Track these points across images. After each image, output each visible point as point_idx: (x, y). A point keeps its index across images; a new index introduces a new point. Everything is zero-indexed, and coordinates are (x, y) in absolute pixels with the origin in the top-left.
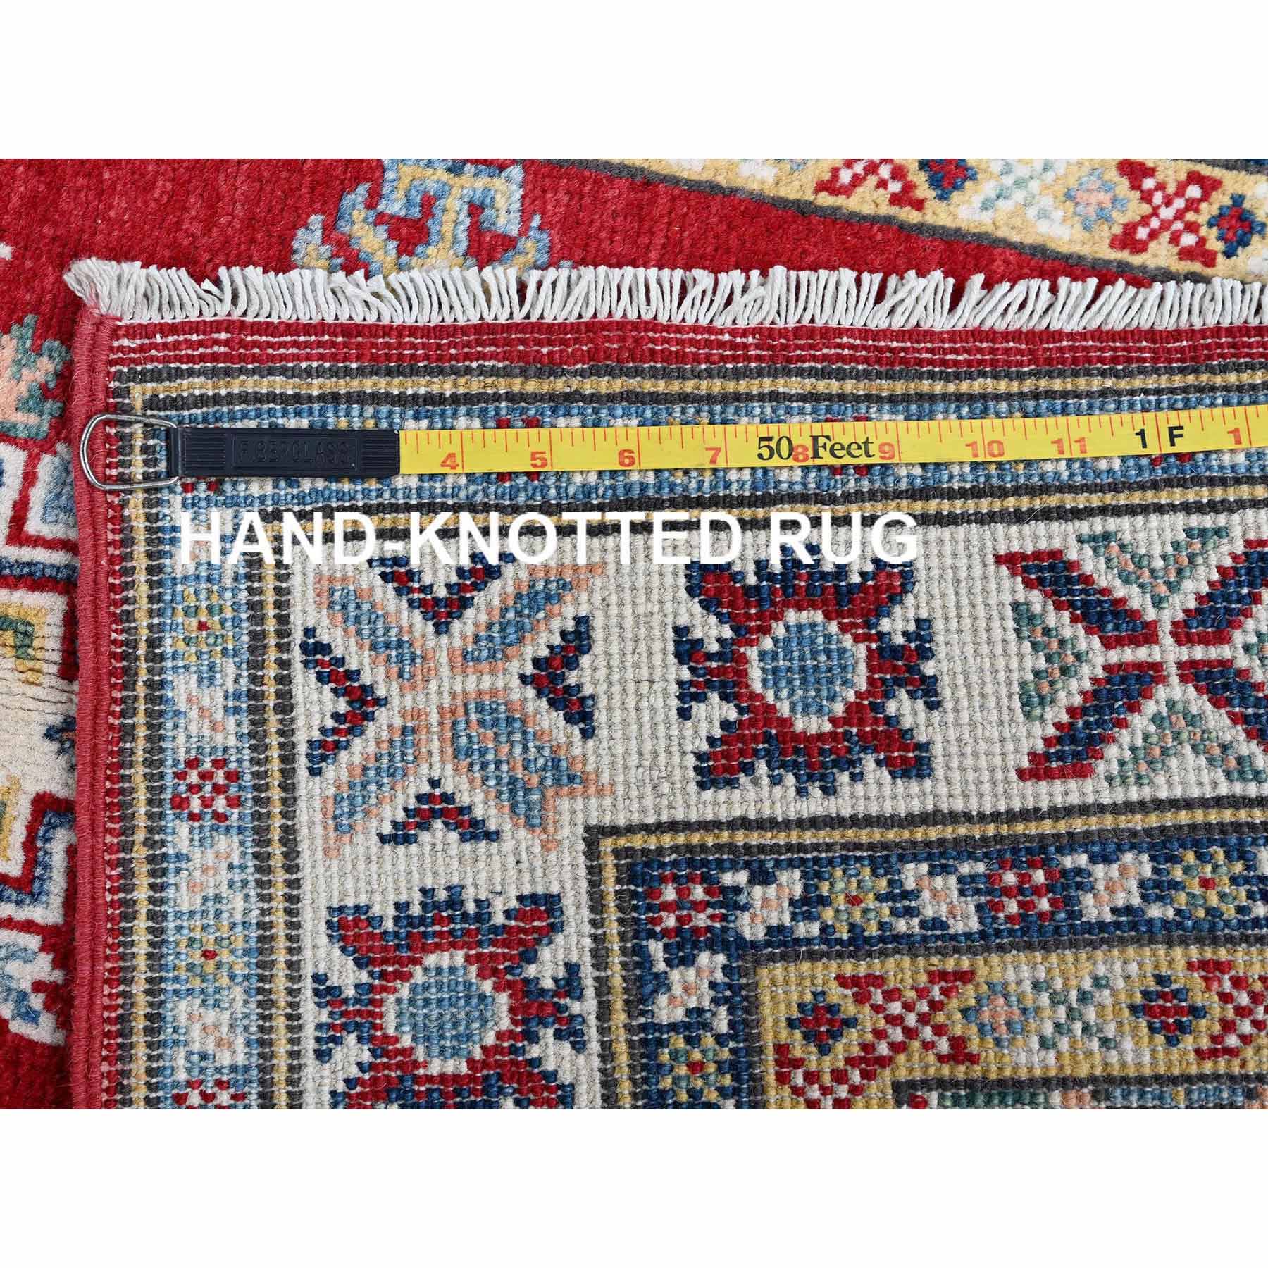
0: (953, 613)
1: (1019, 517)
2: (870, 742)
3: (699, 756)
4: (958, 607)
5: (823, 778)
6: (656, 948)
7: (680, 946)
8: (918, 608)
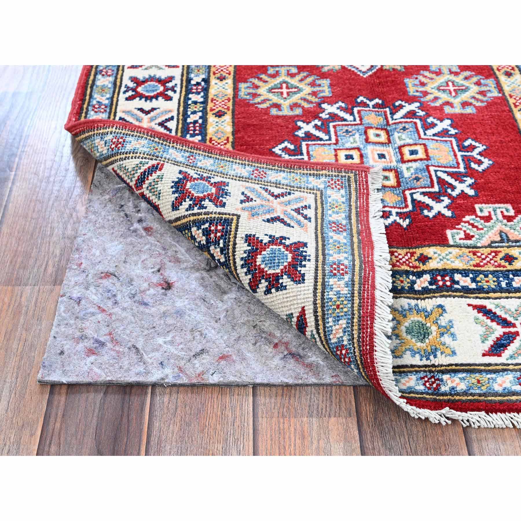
0: (288, 295)
1: (315, 312)
2: (254, 276)
3: (254, 236)
4: (290, 297)
5: (246, 264)
6: (207, 225)
7: (207, 231)
8: (290, 285)
